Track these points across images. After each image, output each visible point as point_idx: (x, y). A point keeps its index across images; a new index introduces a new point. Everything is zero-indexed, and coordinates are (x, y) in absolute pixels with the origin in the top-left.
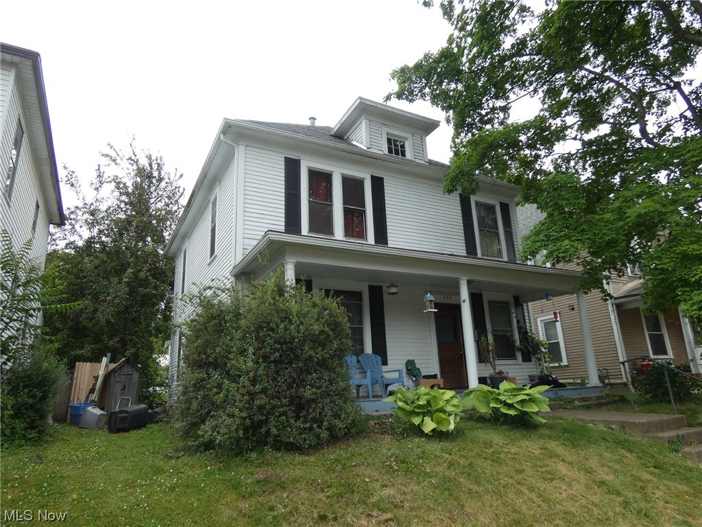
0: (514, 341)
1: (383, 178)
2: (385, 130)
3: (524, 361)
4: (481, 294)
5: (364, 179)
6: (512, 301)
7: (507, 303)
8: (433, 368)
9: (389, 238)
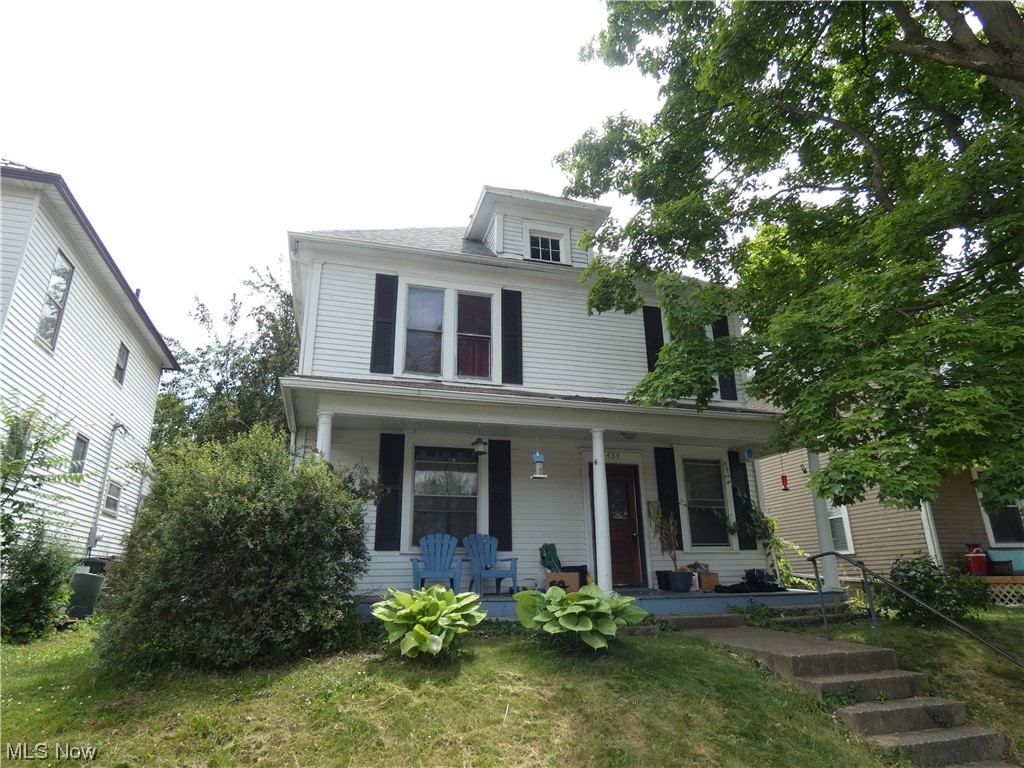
0: (725, 518)
1: (520, 293)
2: (528, 226)
3: (742, 547)
4: (672, 449)
5: (491, 295)
6: (725, 458)
7: (717, 462)
8: (585, 556)
9: (524, 374)
